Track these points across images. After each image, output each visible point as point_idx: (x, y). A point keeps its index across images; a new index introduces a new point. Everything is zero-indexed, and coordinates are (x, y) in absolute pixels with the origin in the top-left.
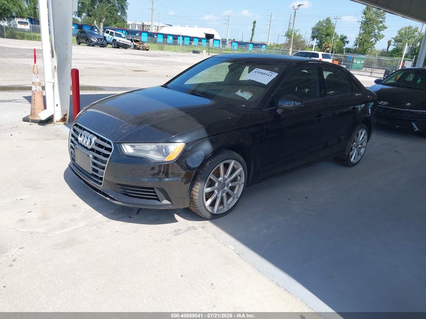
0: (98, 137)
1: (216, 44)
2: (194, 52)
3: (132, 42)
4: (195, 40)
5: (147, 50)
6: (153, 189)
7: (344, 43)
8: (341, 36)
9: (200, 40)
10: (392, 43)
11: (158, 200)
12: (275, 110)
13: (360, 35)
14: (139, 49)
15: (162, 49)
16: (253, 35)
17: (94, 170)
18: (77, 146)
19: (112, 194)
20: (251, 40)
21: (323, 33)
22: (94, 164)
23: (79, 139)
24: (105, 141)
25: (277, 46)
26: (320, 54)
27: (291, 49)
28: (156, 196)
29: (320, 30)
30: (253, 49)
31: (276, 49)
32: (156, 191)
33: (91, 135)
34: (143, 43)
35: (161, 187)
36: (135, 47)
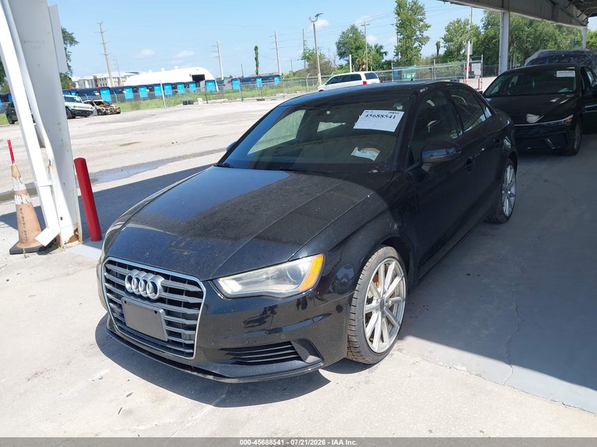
0: (167, 277)
1: (211, 87)
2: (185, 103)
3: (93, 105)
4: (179, 86)
5: (119, 113)
6: (289, 343)
7: (381, 54)
8: (376, 47)
9: (186, 85)
10: (442, 45)
11: (299, 358)
12: (420, 167)
13: (400, 41)
14: (105, 114)
15: (137, 108)
16: (257, 66)
17: (170, 333)
18: (126, 298)
19: (216, 368)
20: (257, 73)
21: (351, 45)
22: (169, 323)
23: (127, 286)
24: (183, 281)
25: (294, 74)
26: (362, 74)
27: (320, 75)
28: (296, 353)
29: (346, 43)
30: (263, 85)
31: (294, 80)
32: (294, 344)
33: (152, 276)
34: (109, 105)
35: (302, 337)
36: (100, 113)
